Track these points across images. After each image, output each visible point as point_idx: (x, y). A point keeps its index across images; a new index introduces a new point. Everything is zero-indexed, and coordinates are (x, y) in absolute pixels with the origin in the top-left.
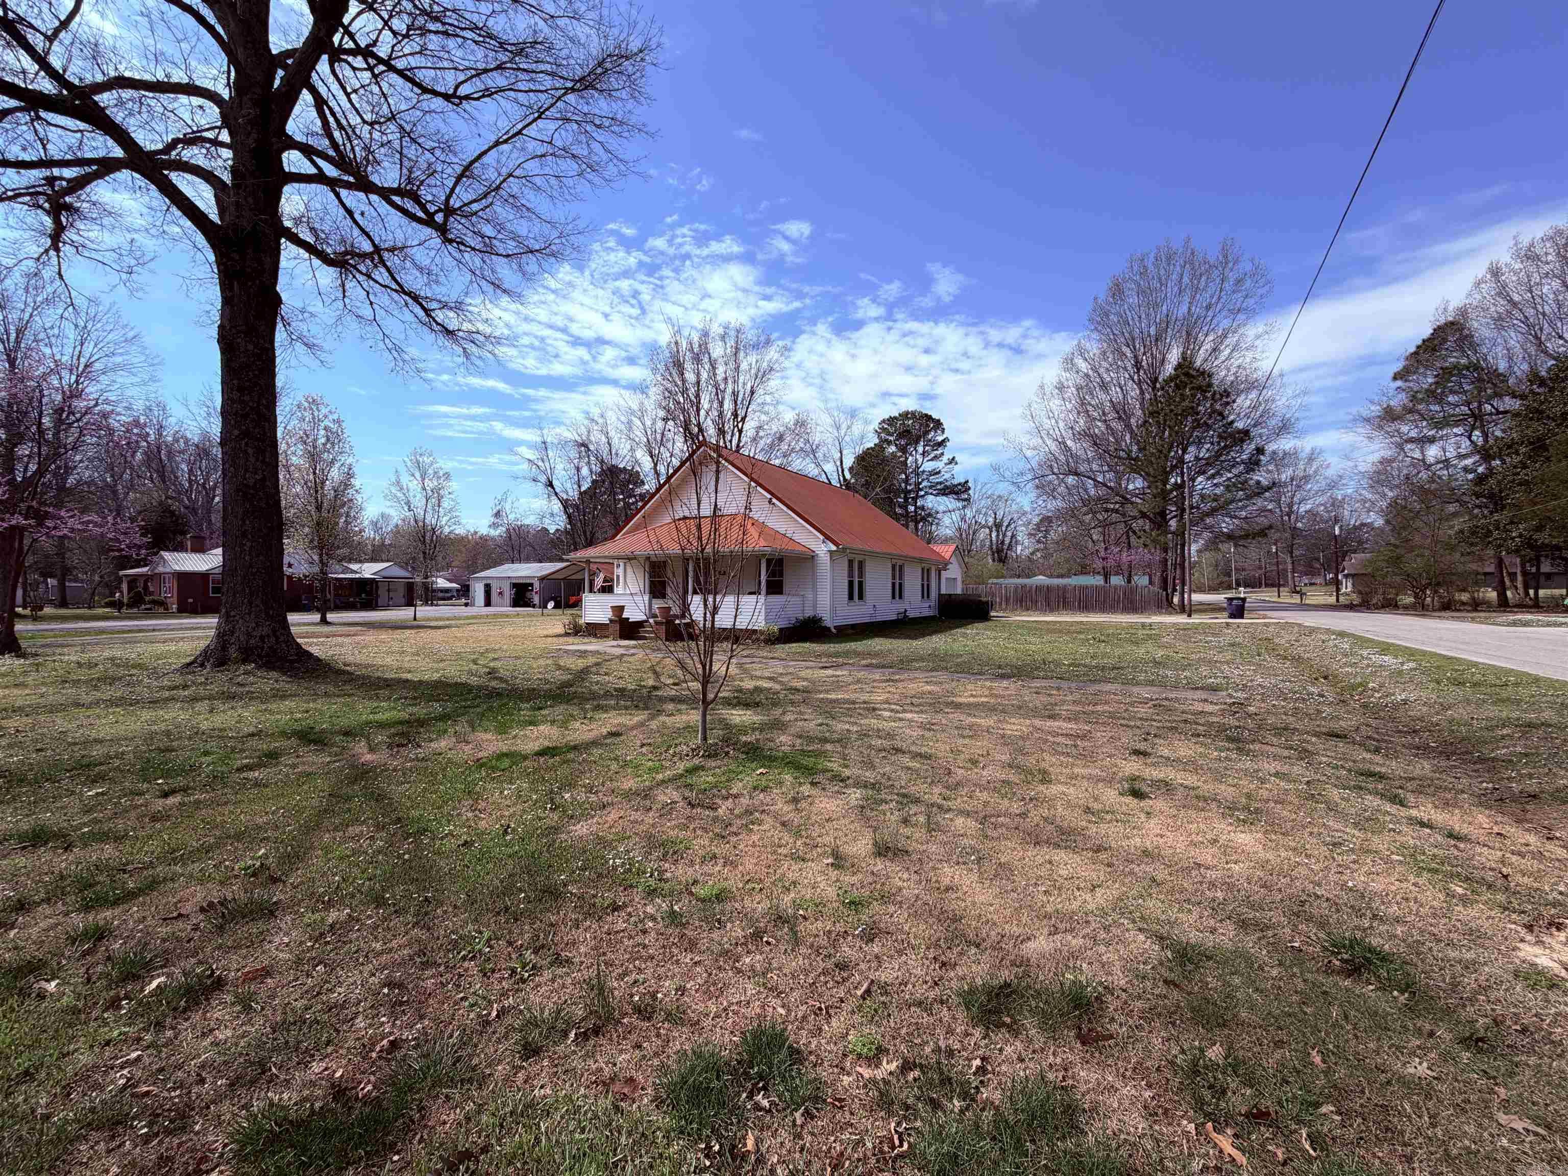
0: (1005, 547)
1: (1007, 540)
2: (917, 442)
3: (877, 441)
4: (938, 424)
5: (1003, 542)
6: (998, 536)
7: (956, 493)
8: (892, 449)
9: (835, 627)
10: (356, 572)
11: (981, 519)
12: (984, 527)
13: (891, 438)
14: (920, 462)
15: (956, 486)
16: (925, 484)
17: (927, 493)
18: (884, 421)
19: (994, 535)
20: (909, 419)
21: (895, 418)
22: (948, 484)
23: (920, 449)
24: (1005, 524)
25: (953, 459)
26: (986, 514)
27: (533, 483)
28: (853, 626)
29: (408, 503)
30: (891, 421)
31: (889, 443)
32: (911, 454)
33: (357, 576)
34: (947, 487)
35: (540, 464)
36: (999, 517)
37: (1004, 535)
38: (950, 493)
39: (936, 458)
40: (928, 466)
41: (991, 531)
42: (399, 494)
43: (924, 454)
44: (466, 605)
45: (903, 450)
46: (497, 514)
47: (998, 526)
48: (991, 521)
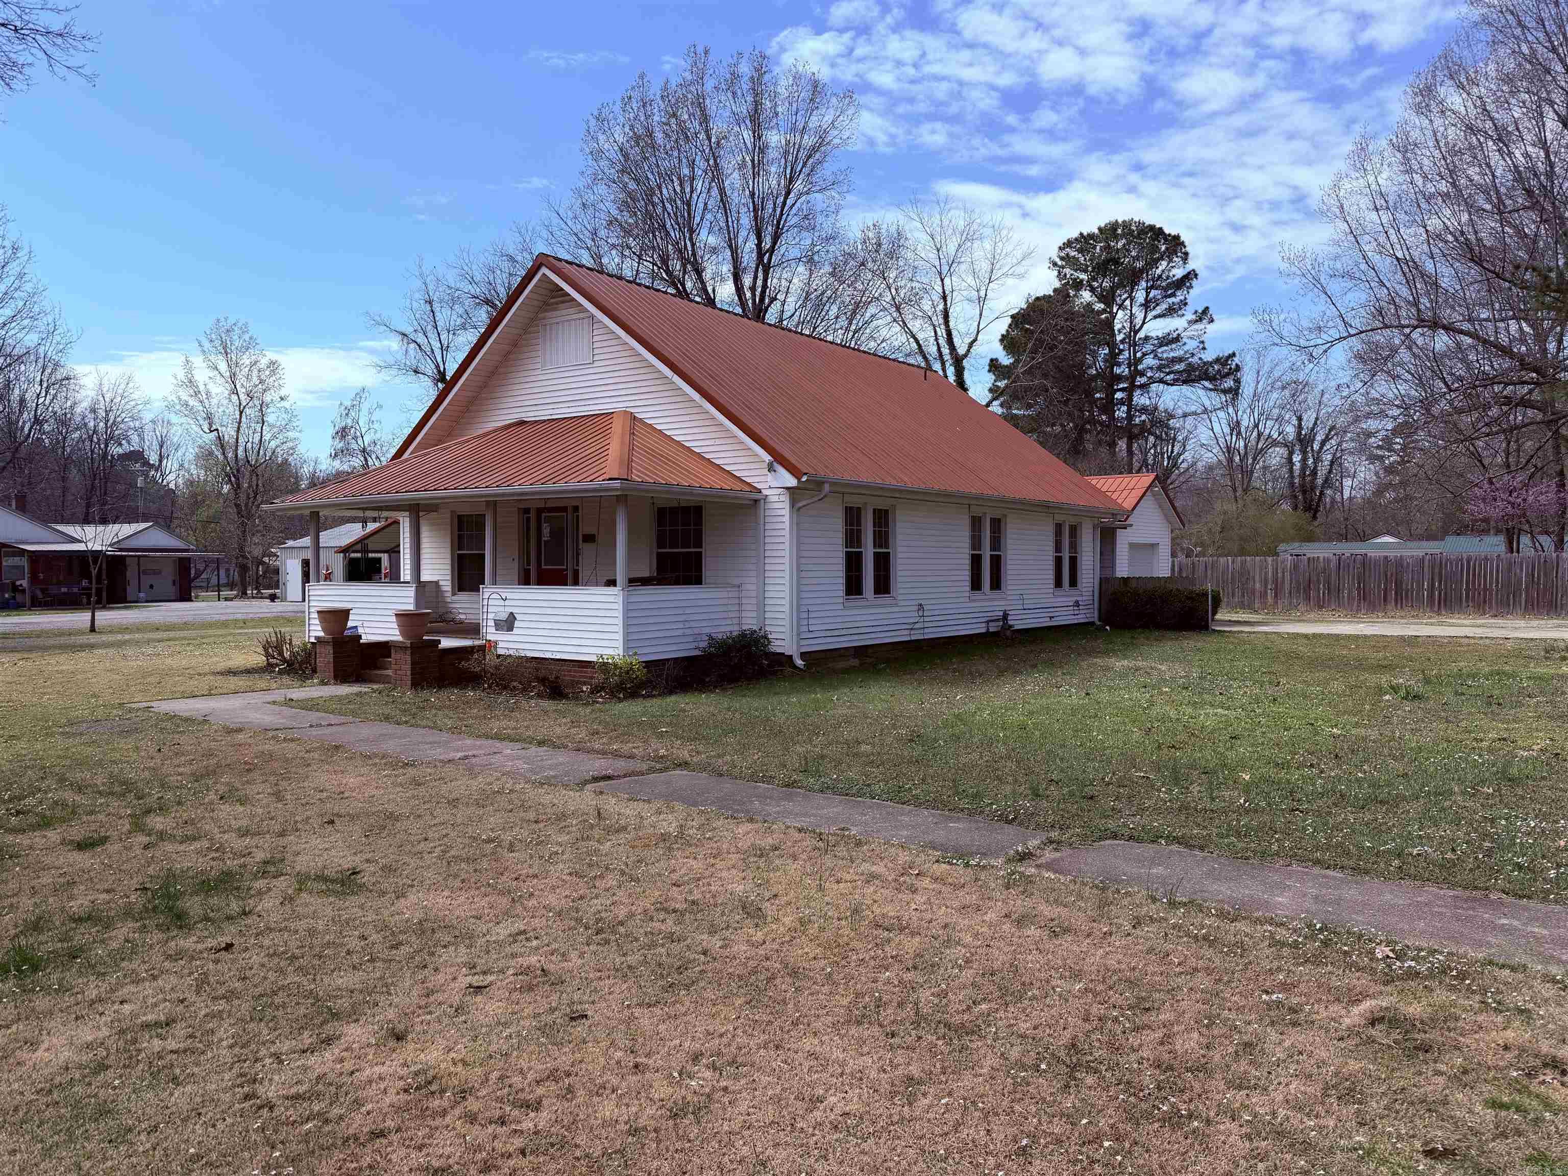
0: (1320, 481)
1: (1322, 472)
2: (1134, 283)
3: (1057, 284)
4: (1175, 245)
5: (1314, 473)
6: (1304, 460)
7: (1212, 379)
8: (1086, 296)
9: (803, 655)
10: (74, 540)
11: (1270, 428)
12: (1275, 443)
13: (1083, 276)
14: (1138, 321)
15: (1211, 364)
16: (1149, 361)
17: (1152, 381)
18: (1069, 244)
19: (1297, 458)
20: (1116, 237)
21: (1091, 236)
22: (1194, 360)
23: (1140, 296)
24: (1319, 438)
25: (1206, 310)
26: (1279, 419)
27: (412, 376)
28: (861, 652)
29: (209, 418)
30: (1084, 242)
31: (1078, 285)
32: (1121, 306)
33: (81, 547)
34: (1191, 368)
35: (421, 339)
36: (1307, 422)
37: (1317, 460)
38: (1198, 380)
39: (1171, 311)
40: (1156, 328)
41: (1291, 453)
42: (192, 402)
43: (1147, 305)
44: (273, 598)
45: (1108, 298)
46: (343, 433)
47: (1304, 441)
48: (1290, 431)
